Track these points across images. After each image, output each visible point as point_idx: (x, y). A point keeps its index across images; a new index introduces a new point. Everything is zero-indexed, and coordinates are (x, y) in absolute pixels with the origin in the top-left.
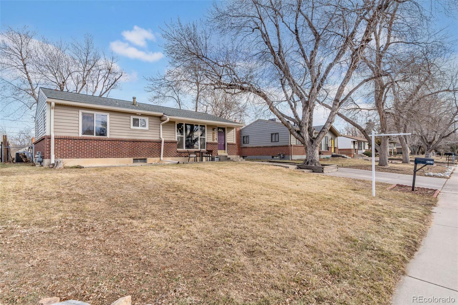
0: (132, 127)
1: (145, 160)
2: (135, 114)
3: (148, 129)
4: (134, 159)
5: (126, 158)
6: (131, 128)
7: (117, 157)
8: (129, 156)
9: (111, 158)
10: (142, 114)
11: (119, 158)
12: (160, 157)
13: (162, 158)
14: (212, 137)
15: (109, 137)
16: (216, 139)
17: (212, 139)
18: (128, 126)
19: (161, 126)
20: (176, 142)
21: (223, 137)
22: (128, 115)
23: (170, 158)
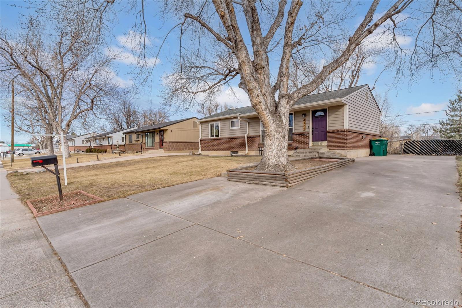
0: (231, 128)
1: (237, 153)
7: (223, 150)
8: (228, 150)
9: (220, 151)
12: (246, 150)
13: (247, 152)
14: (302, 125)
15: (219, 137)
16: (309, 127)
17: (302, 128)
18: (228, 128)
19: (247, 124)
20: (259, 136)
21: (324, 122)
22: (228, 120)
23: (254, 151)
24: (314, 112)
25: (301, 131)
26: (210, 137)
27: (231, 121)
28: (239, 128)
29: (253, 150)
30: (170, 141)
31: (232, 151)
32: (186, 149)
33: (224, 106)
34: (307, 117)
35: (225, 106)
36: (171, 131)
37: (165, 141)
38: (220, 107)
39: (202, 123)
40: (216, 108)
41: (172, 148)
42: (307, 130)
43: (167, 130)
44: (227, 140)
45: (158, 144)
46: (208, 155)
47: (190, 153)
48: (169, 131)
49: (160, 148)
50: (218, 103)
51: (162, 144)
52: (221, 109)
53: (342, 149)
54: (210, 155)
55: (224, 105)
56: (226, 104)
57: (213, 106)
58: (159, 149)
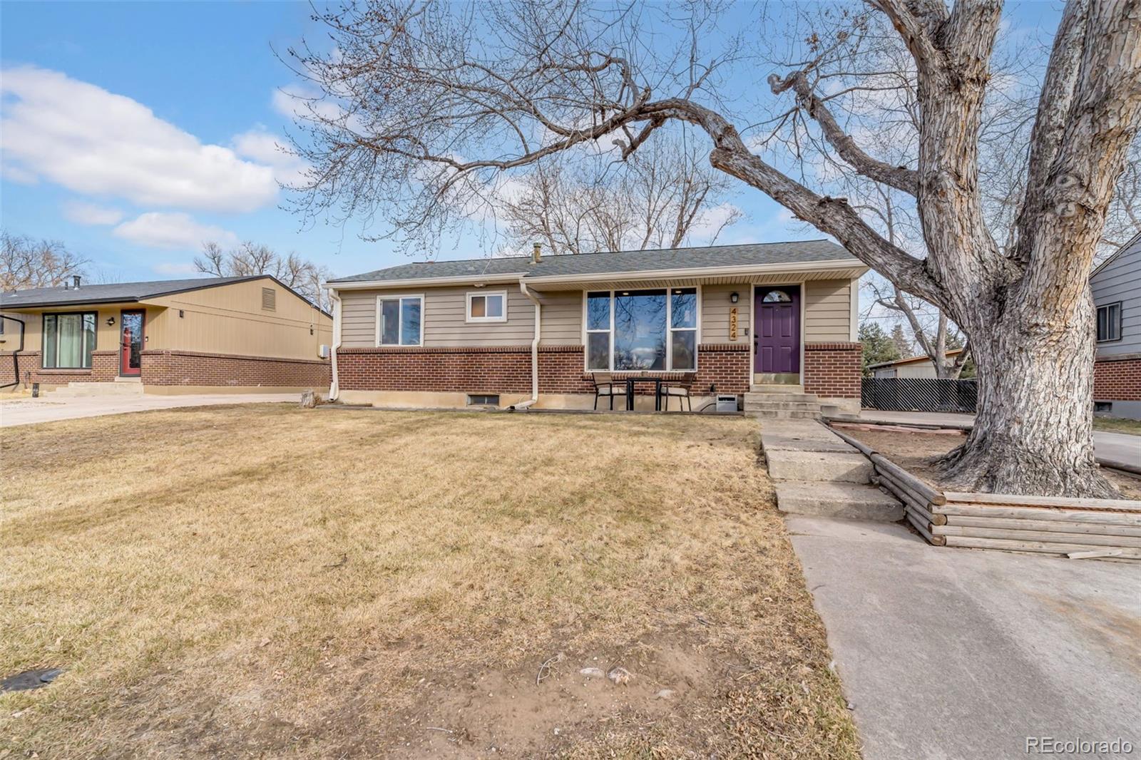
0: (470, 319)
1: (494, 399)
2: (471, 287)
3: (506, 320)
4: (471, 396)
5: (453, 393)
6: (467, 321)
7: (436, 391)
8: (458, 389)
9: (423, 392)
10: (489, 283)
11: (438, 393)
12: (532, 392)
13: (535, 396)
14: (726, 325)
15: (421, 345)
16: (747, 332)
17: (726, 332)
18: (461, 318)
19: (538, 309)
20: (579, 351)
21: (790, 321)
22: (461, 292)
23: (563, 396)
24: (761, 292)
25: (725, 341)
26: (378, 344)
27: (469, 296)
28: (503, 318)
29: (559, 393)
30: (174, 349)
31: (473, 393)
32: (235, 382)
33: (286, 262)
34: (741, 303)
35: (290, 262)
36: (181, 314)
37: (148, 347)
38: (274, 261)
39: (342, 293)
40: (261, 264)
41: (184, 376)
42: (741, 340)
43: (166, 308)
44: (456, 357)
45: (114, 358)
46: (371, 405)
47: (305, 396)
48: (171, 315)
49: (123, 374)
50: (269, 251)
51: (132, 359)
52: (276, 267)
53: (846, 397)
54: (377, 405)
55: (288, 257)
56: (294, 256)
57: (251, 257)
58: (117, 379)
